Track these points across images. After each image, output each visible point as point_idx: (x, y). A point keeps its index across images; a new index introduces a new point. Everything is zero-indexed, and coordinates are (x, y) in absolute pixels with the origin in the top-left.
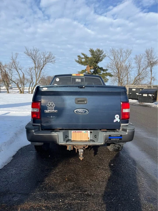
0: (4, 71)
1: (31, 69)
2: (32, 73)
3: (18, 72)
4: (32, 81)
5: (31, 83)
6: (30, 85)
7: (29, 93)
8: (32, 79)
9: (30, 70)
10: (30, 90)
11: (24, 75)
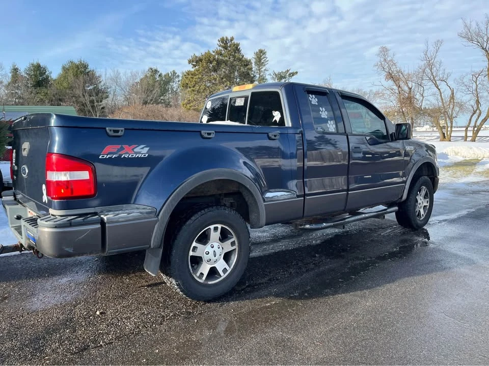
0: (406, 89)
1: (476, 76)
2: (480, 86)
3: (437, 87)
4: (478, 108)
5: (474, 114)
6: (470, 120)
7: (466, 140)
8: (478, 102)
9: (475, 79)
10: (470, 134)
11: (453, 94)
